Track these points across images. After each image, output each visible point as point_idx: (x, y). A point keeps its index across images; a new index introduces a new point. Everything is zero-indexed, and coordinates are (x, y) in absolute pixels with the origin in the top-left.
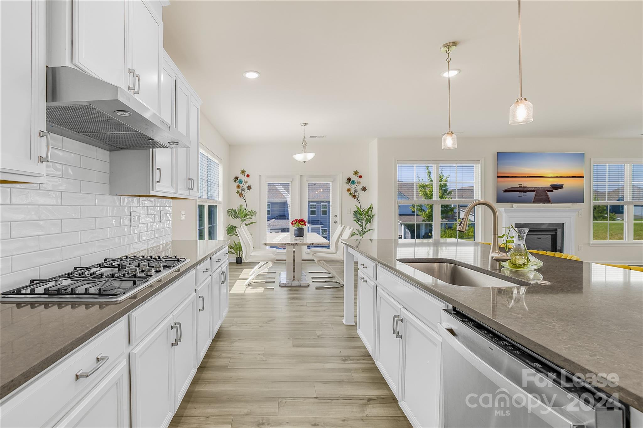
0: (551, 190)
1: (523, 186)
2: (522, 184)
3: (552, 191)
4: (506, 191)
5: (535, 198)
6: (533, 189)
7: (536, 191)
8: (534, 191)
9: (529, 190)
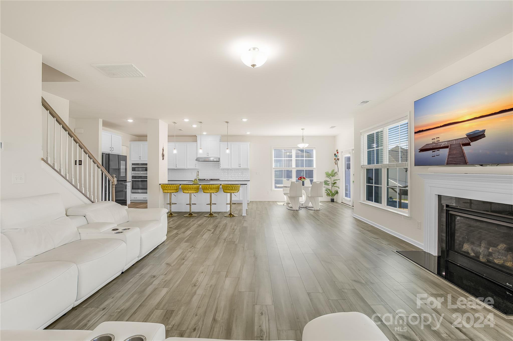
0: (468, 142)
1: (435, 141)
2: (435, 139)
3: (468, 144)
4: (422, 150)
5: (448, 159)
6: (446, 144)
7: (449, 147)
8: (447, 147)
9: (442, 146)
